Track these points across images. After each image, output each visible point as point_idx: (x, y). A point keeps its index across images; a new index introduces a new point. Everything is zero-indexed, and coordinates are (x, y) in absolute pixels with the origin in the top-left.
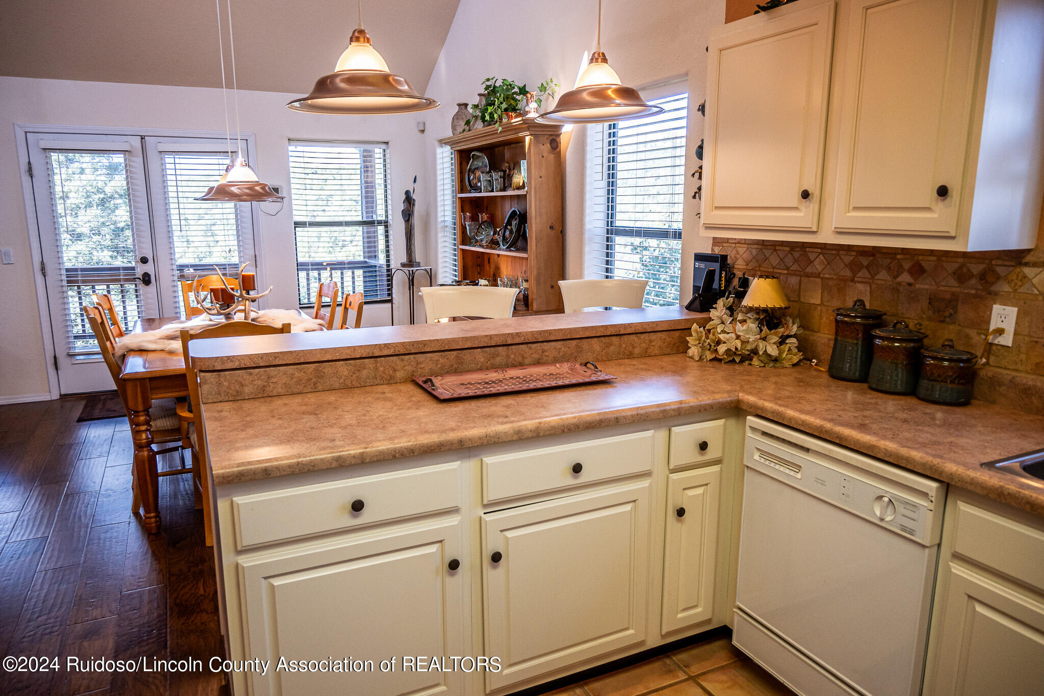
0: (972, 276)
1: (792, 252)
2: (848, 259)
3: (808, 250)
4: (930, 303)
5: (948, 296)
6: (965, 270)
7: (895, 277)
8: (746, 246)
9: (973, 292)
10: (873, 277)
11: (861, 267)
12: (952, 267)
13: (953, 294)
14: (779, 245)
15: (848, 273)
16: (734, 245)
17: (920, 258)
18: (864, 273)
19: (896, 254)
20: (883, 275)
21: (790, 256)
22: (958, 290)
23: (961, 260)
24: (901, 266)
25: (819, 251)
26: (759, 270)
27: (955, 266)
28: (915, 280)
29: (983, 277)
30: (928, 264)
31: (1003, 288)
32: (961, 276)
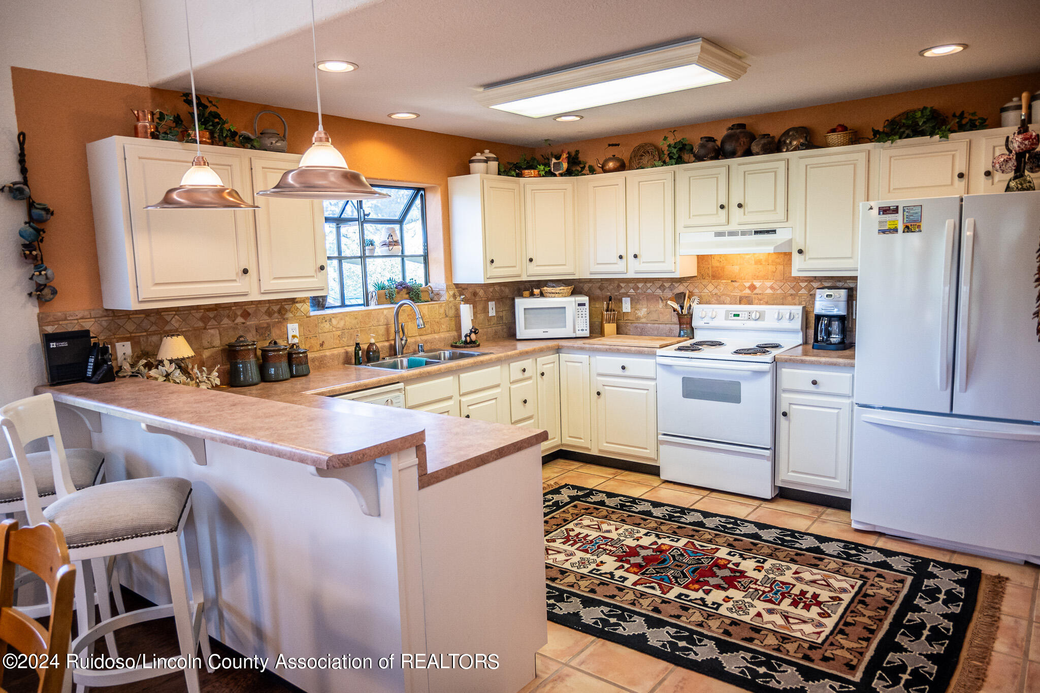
0: (274, 312)
1: (148, 318)
2: (199, 315)
3: (162, 314)
4: (257, 331)
5: (265, 325)
6: (271, 310)
7: (233, 321)
8: (93, 320)
9: (277, 320)
10: (219, 323)
11: (209, 319)
12: (264, 309)
13: (268, 324)
14: (133, 314)
15: (201, 324)
16: (76, 321)
17: (246, 307)
18: (213, 322)
19: (231, 307)
20: (226, 321)
21: (146, 321)
22: (269, 321)
23: (267, 305)
24: (236, 314)
25: (174, 313)
27: (265, 309)
28: (246, 319)
29: (279, 312)
30: (251, 309)
31: (290, 315)
32: (269, 313)
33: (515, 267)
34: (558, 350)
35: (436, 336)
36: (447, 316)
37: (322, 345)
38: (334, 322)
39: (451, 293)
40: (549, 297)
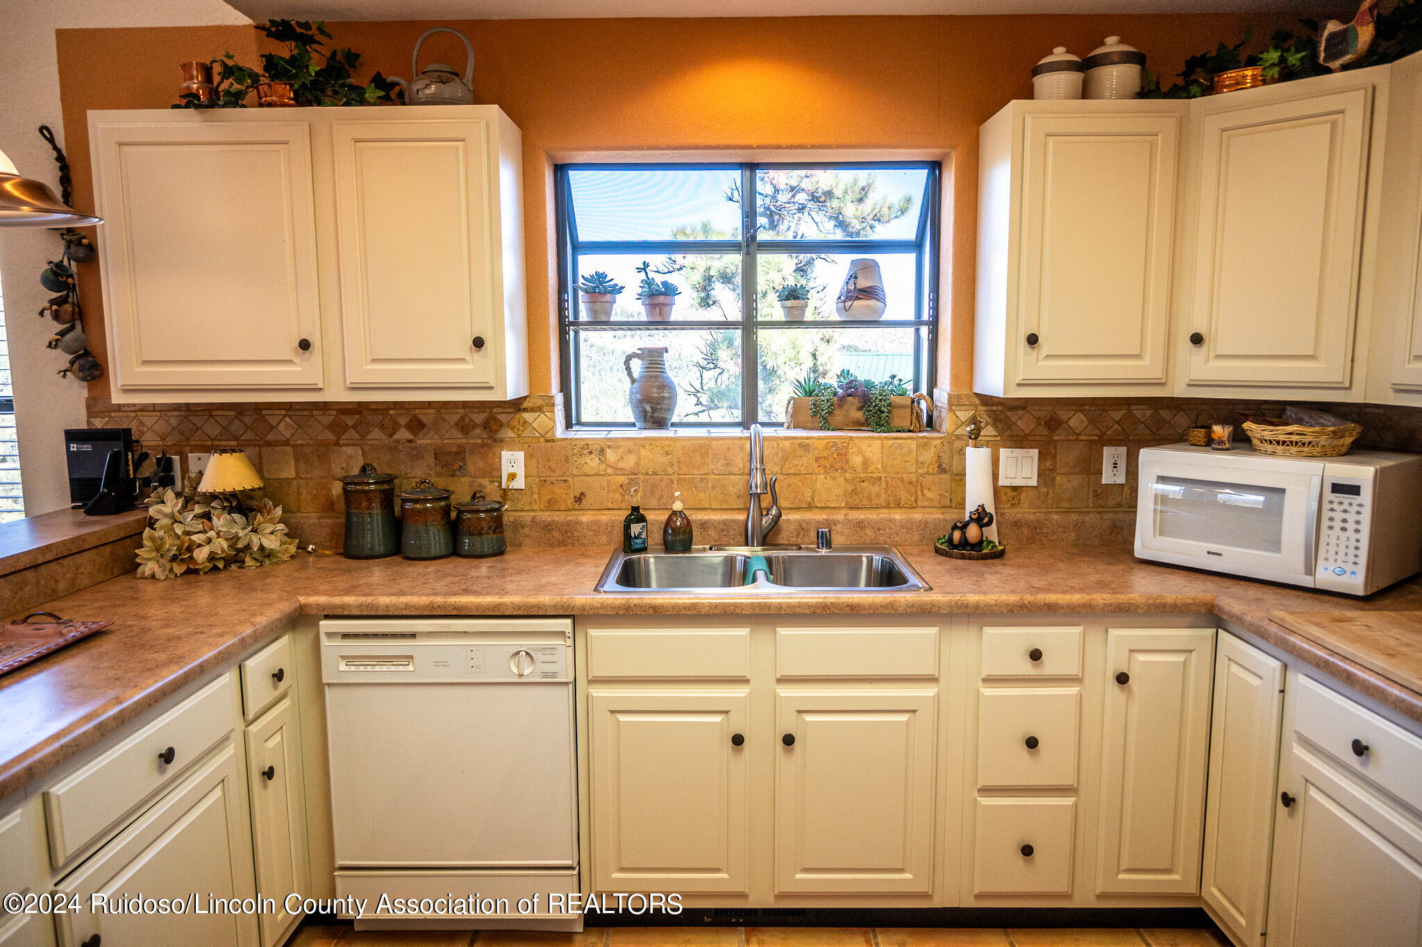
0: (475, 426)
1: (241, 417)
2: (326, 420)
3: (264, 412)
4: (436, 458)
5: (454, 449)
6: (467, 420)
7: (391, 435)
8: (158, 414)
9: (479, 441)
10: (363, 437)
11: (346, 428)
12: (454, 418)
13: (459, 446)
14: (217, 409)
15: (330, 436)
16: (134, 414)
17: (417, 411)
18: (352, 434)
19: (387, 410)
20: (376, 434)
21: (237, 422)
22: (464, 441)
23: (462, 411)
24: (396, 423)
25: (283, 412)
26: (188, 445)
27: (457, 417)
28: (415, 435)
29: (486, 425)
30: (427, 417)
31: (509, 434)
32: (465, 427)
33: (1137, 356)
34: (1214, 618)
35: (898, 516)
36: (942, 470)
37: (579, 499)
38: (611, 456)
39: (964, 415)
40: (1266, 453)
